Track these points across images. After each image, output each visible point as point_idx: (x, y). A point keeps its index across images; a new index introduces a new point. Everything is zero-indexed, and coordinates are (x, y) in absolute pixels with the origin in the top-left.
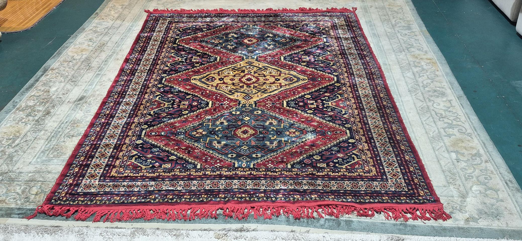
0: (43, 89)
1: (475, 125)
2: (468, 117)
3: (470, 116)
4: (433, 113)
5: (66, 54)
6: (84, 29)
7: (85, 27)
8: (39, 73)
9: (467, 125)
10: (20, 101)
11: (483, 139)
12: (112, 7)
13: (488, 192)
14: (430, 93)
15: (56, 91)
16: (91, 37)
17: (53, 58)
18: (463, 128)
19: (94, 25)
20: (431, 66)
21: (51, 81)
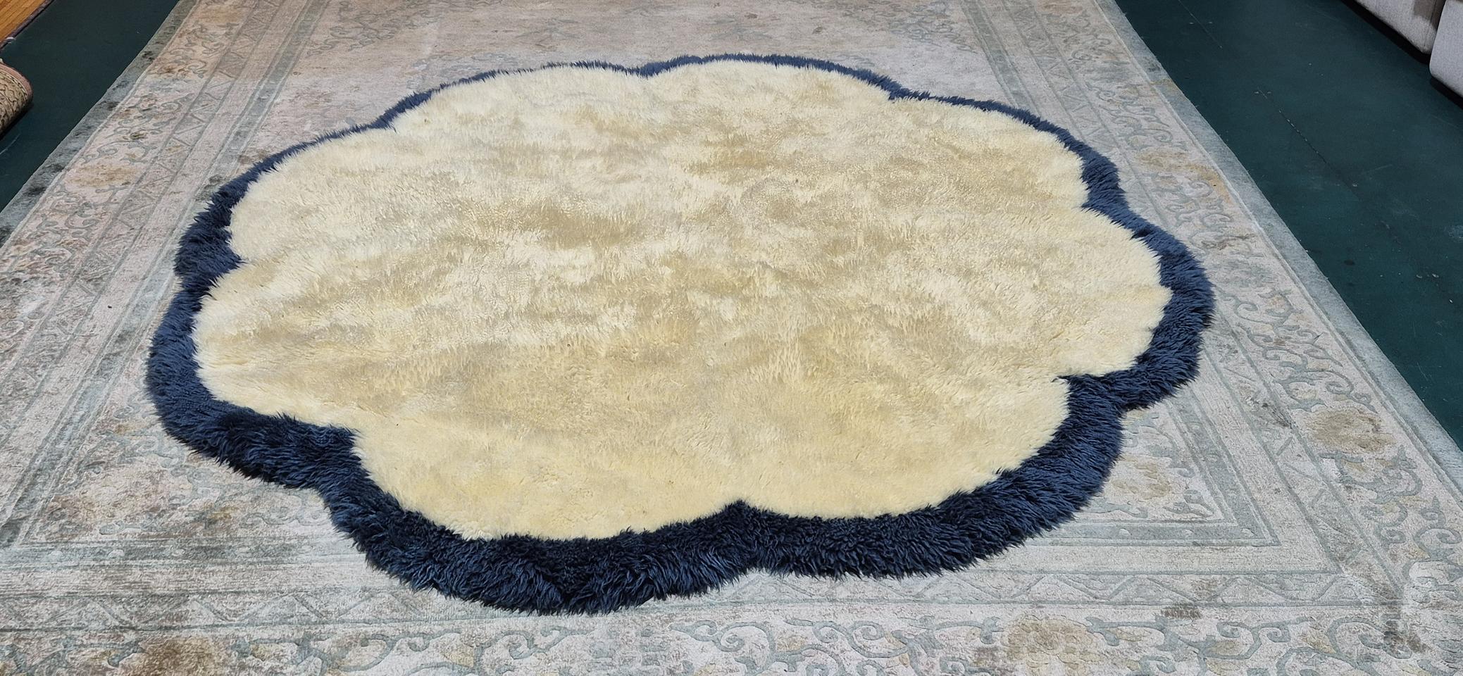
1: (1372, 367)
2: (1349, 342)
5: (58, 189)
6: (112, 106)
9: (1350, 371)
11: (1406, 409)
15: (38, 313)
17: (17, 202)
18: (1339, 379)
19: (142, 91)
20: (1205, 190)
21: (18, 281)
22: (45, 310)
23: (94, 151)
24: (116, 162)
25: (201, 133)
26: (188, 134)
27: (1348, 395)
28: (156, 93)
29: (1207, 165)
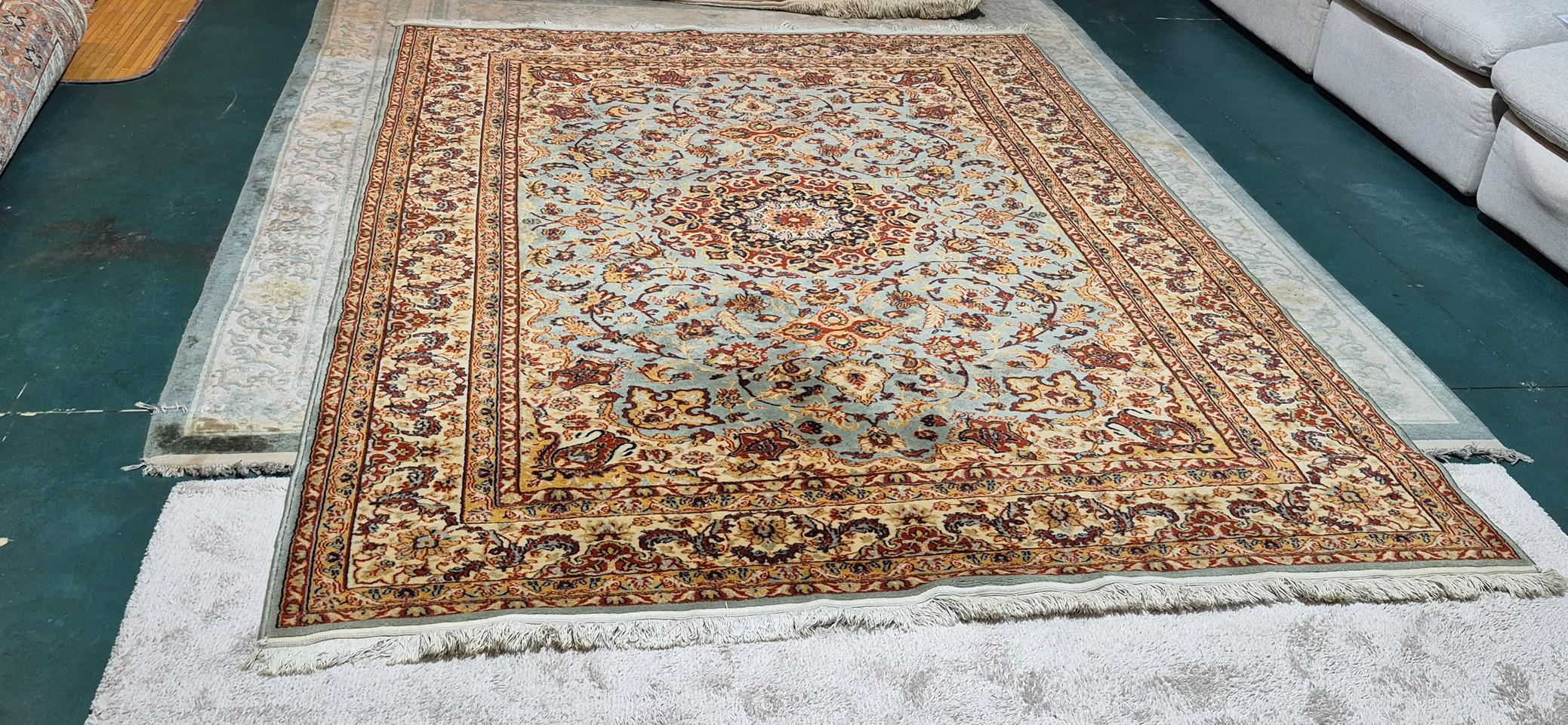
0: (291, 207)
1: (1302, 262)
2: (1284, 247)
3: (1289, 248)
5: (295, 132)
6: (306, 77)
7: (305, 71)
8: (255, 172)
9: (1289, 264)
10: (253, 231)
11: (1325, 284)
12: (344, 26)
13: (1367, 370)
16: (336, 94)
17: (267, 140)
18: (1282, 268)
19: (325, 67)
20: (1174, 158)
21: (301, 190)
22: (336, 209)
23: (310, 108)
24: (333, 113)
27: (1288, 276)
28: (338, 69)
29: (1173, 142)
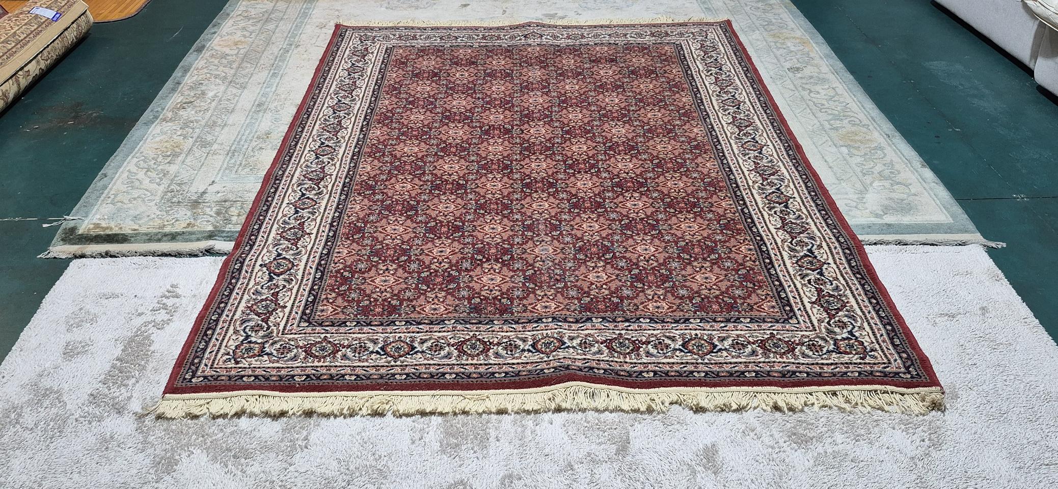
0: (192, 94)
1: (872, 115)
2: (862, 106)
3: (865, 106)
4: (811, 103)
5: (210, 48)
7: (228, 11)
8: (177, 73)
9: (861, 116)
11: (886, 130)
13: (895, 187)
14: (804, 81)
15: (215, 96)
16: (243, 24)
17: (191, 53)
18: (855, 119)
19: (242, 8)
20: (802, 48)
21: (202, 84)
22: (220, 95)
23: (224, 33)
24: (238, 37)
25: (277, 26)
26: (271, 26)
27: (858, 125)
28: (250, 9)
29: (803, 37)
